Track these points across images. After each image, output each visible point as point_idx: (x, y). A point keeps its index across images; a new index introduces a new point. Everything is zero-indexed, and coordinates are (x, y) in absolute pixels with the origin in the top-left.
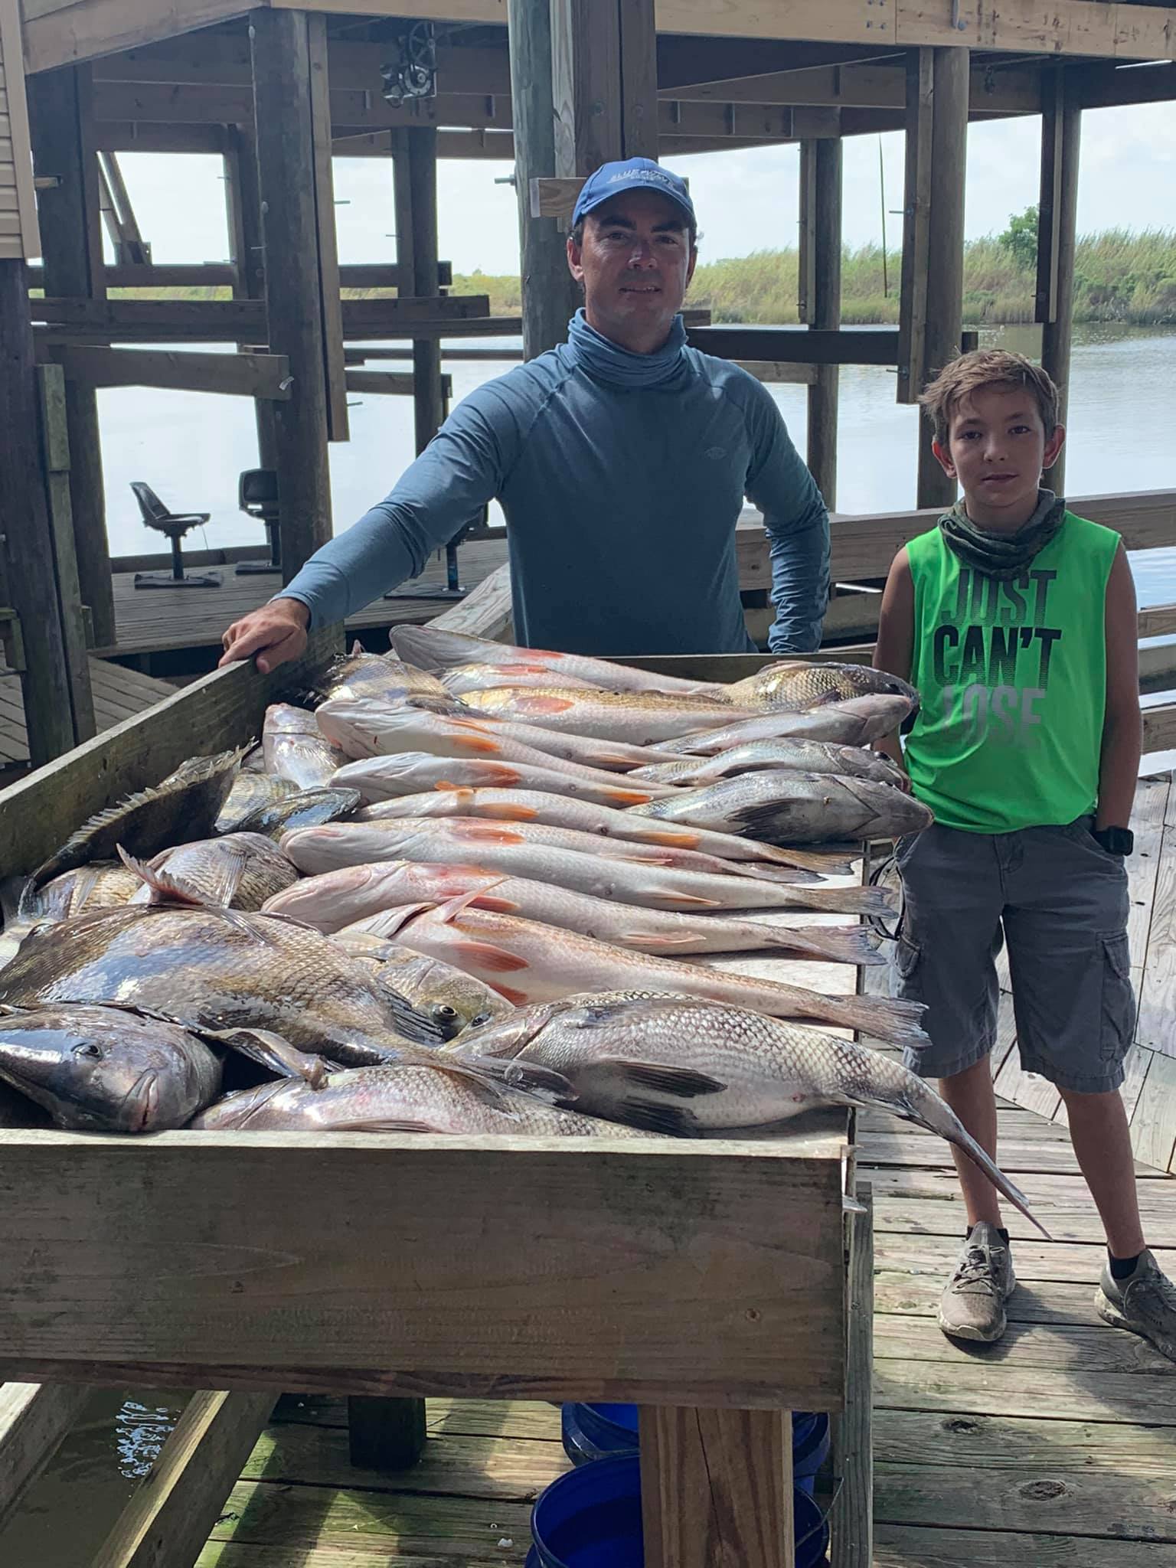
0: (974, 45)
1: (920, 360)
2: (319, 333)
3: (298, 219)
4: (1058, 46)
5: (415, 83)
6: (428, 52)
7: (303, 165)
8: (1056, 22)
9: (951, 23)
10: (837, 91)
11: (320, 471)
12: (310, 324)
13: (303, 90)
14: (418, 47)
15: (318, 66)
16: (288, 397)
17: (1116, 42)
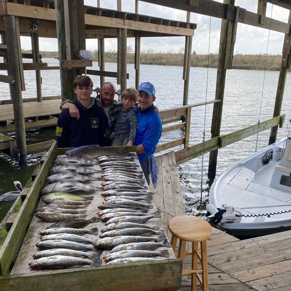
0: (128, 28)
1: (120, 78)
2: (19, 72)
3: (14, 53)
4: (140, 29)
5: (35, 28)
6: (37, 23)
7: (15, 43)
8: (140, 25)
9: (124, 25)
10: (104, 32)
11: (20, 96)
12: (18, 71)
13: (14, 30)
14: (35, 22)
15: (17, 25)
16: (14, 83)
17: (148, 29)
